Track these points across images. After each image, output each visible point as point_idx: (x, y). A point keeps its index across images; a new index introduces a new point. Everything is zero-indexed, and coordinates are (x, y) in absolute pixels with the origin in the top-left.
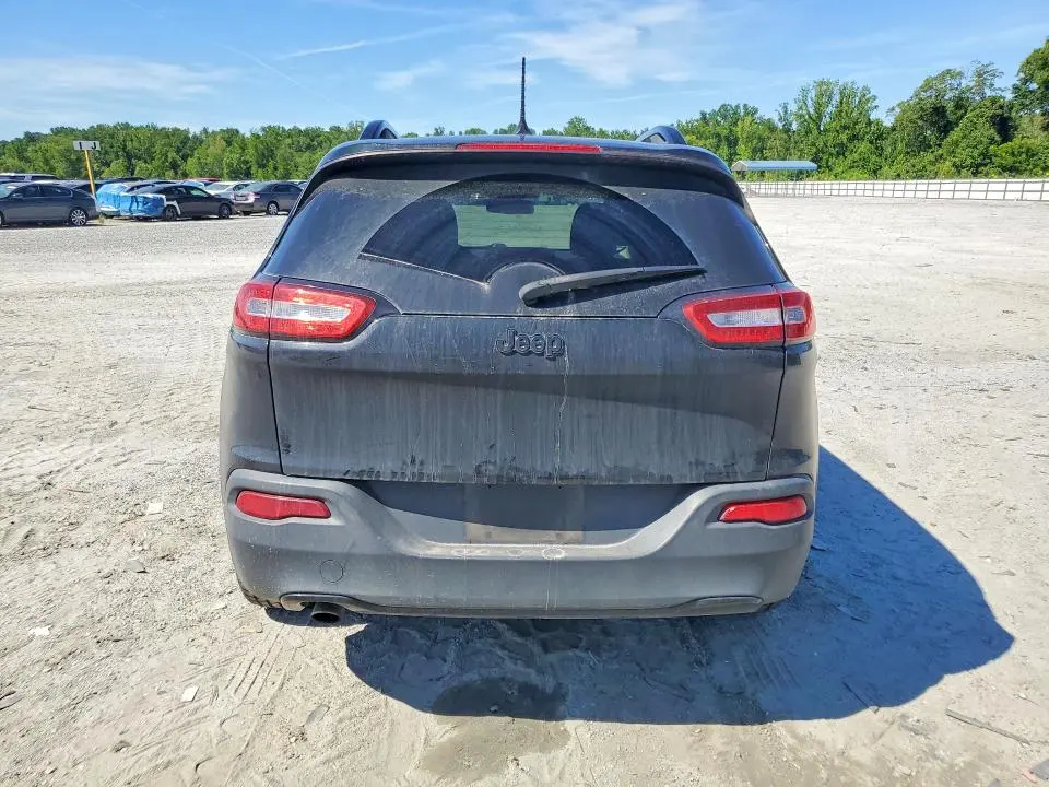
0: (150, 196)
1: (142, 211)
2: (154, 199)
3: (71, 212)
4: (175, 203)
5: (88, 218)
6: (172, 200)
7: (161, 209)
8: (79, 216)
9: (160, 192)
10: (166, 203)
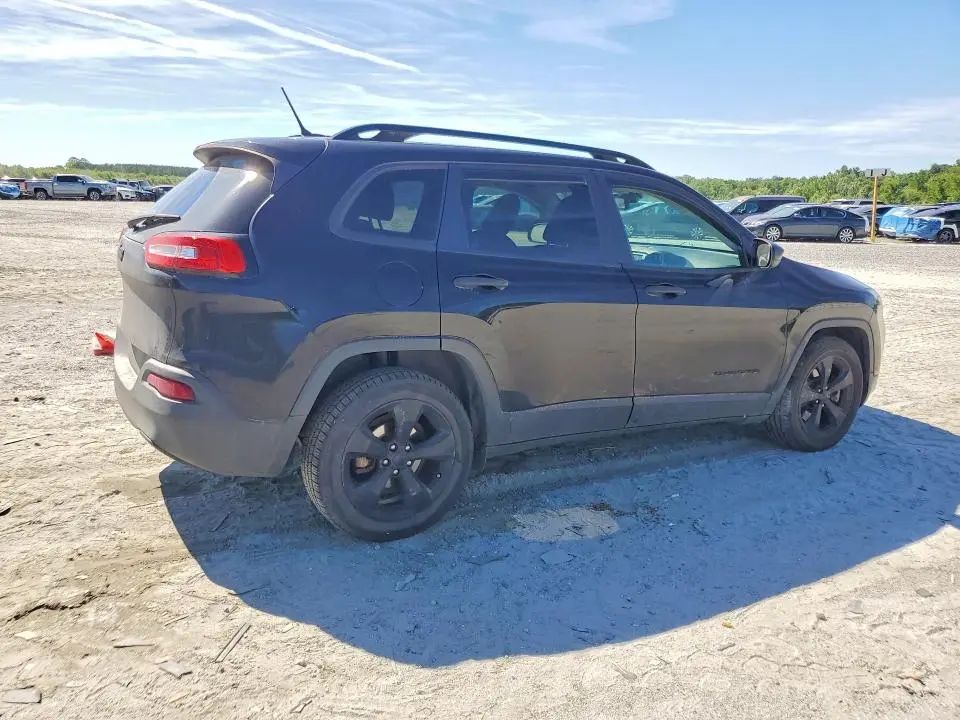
0: (927, 218)
1: (915, 233)
2: (930, 222)
3: (841, 230)
4: (954, 227)
5: (855, 237)
6: (951, 223)
7: (935, 232)
8: (847, 234)
9: (941, 215)
10: (943, 226)
